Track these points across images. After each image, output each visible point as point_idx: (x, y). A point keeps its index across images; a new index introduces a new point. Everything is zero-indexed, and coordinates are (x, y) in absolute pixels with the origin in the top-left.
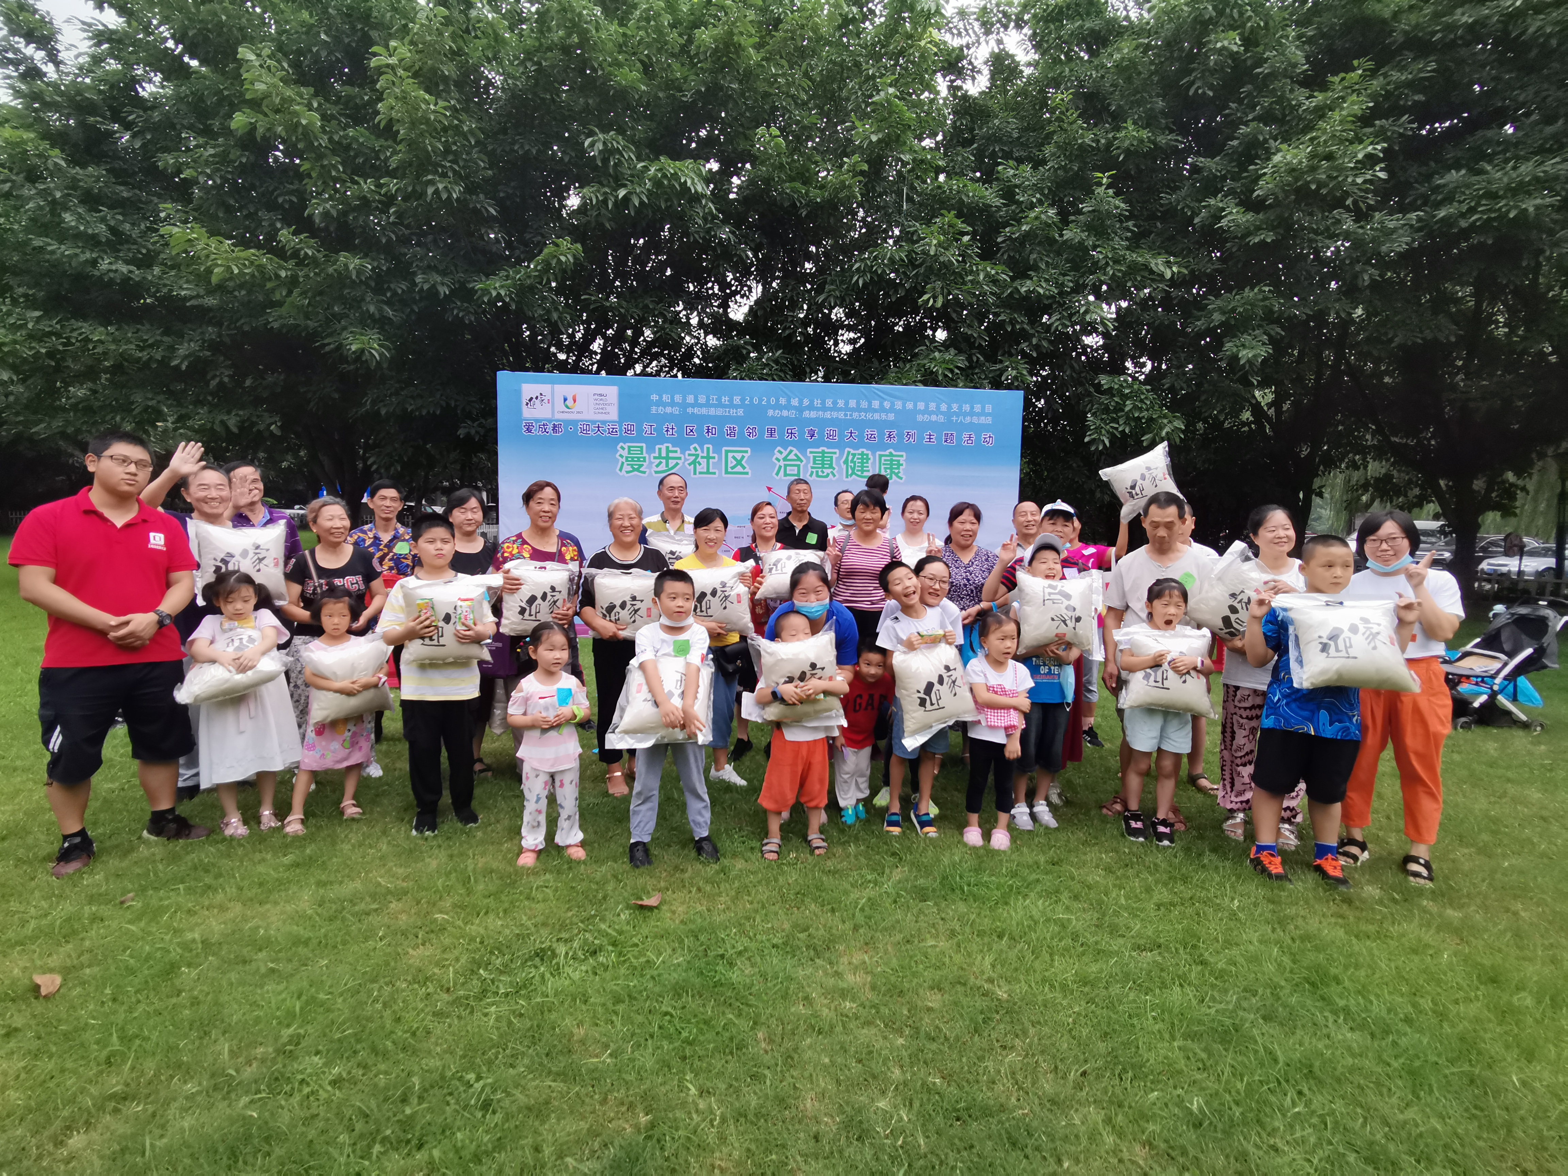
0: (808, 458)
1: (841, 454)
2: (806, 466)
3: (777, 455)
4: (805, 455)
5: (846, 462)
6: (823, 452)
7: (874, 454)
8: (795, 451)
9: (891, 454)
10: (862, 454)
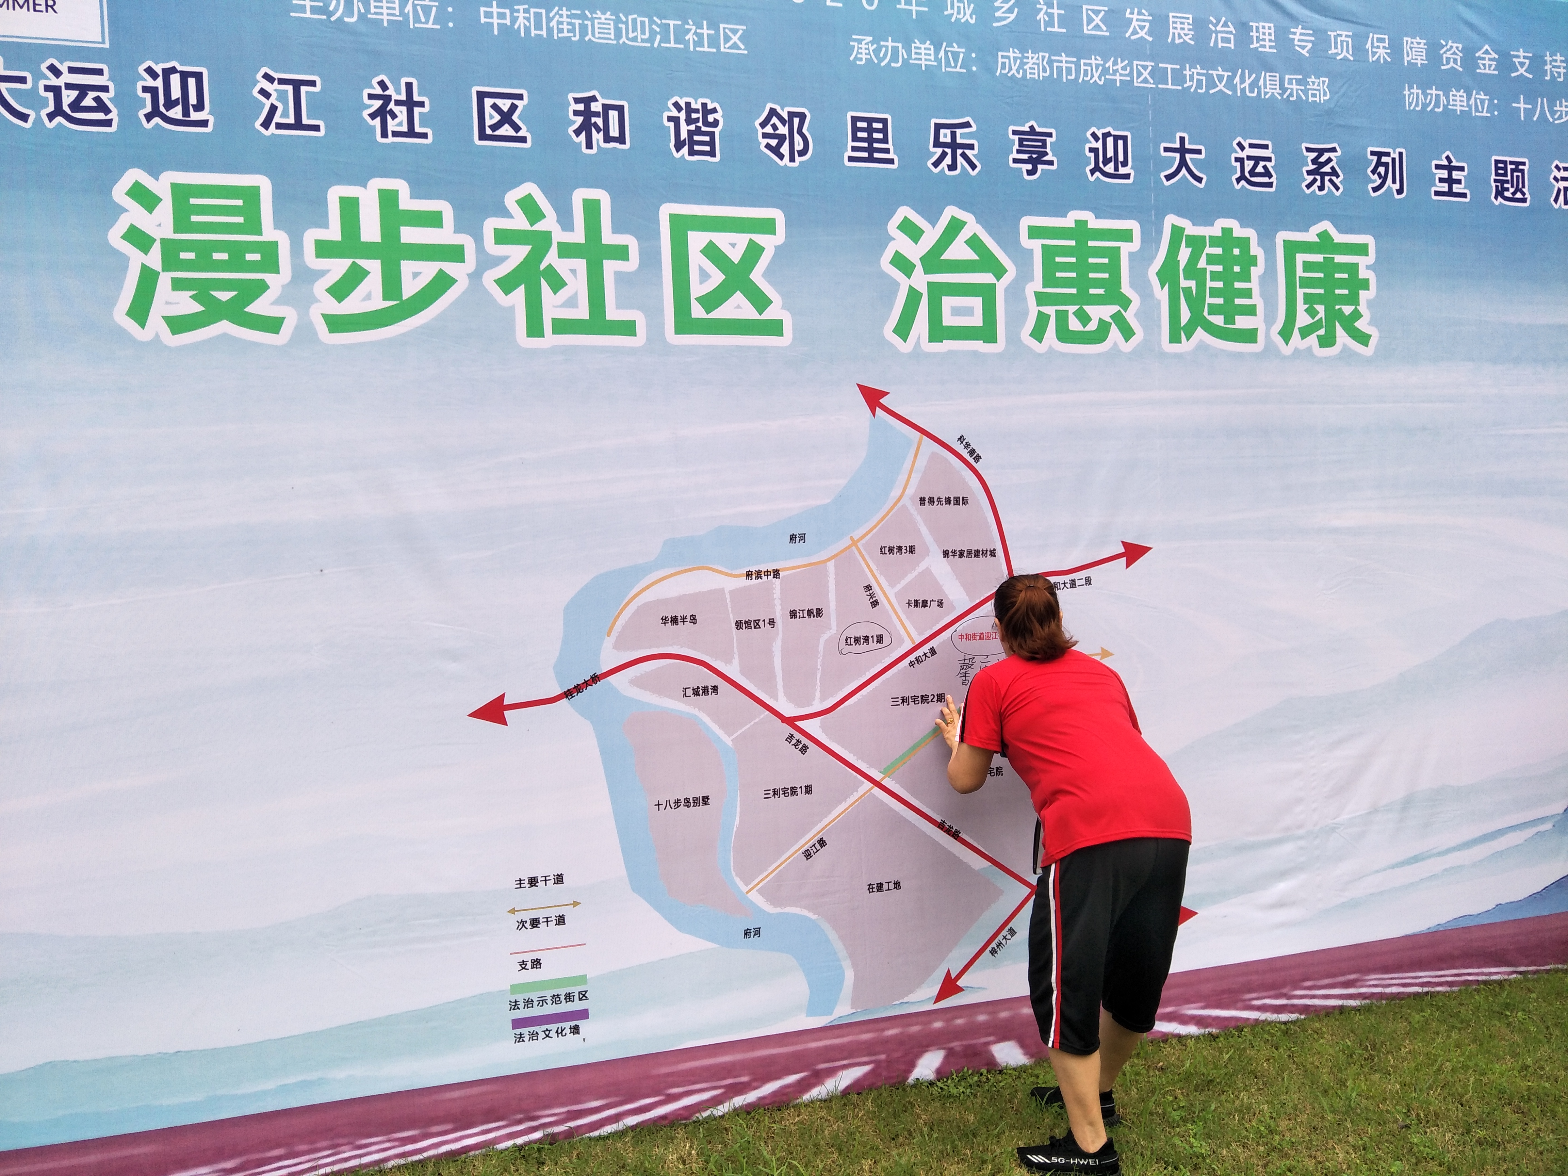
0: (1023, 258)
1: (1151, 238)
2: (1015, 292)
3: (901, 243)
4: (1010, 243)
5: (1167, 274)
6: (1081, 231)
7: (1267, 240)
8: (972, 226)
9: (1325, 243)
10: (1226, 239)
